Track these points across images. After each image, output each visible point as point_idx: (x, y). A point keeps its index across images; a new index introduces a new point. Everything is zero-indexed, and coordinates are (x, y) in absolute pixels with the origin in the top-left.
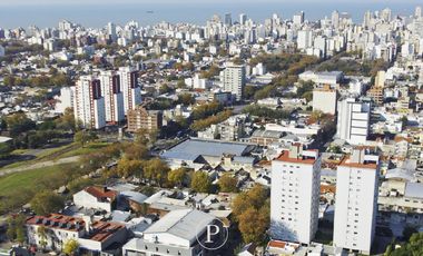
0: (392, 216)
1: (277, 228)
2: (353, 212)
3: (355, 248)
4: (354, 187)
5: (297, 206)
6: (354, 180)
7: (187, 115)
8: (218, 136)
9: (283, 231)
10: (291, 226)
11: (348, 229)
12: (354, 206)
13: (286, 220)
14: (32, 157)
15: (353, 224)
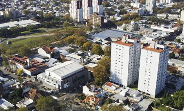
0: (180, 78)
1: (113, 76)
2: (148, 74)
3: (148, 93)
4: (149, 61)
5: (122, 67)
6: (149, 57)
7: (119, 18)
8: (125, 29)
9: (116, 78)
10: (120, 76)
11: (145, 82)
12: (148, 71)
13: (117, 73)
14: (44, 32)
15: (147, 80)
